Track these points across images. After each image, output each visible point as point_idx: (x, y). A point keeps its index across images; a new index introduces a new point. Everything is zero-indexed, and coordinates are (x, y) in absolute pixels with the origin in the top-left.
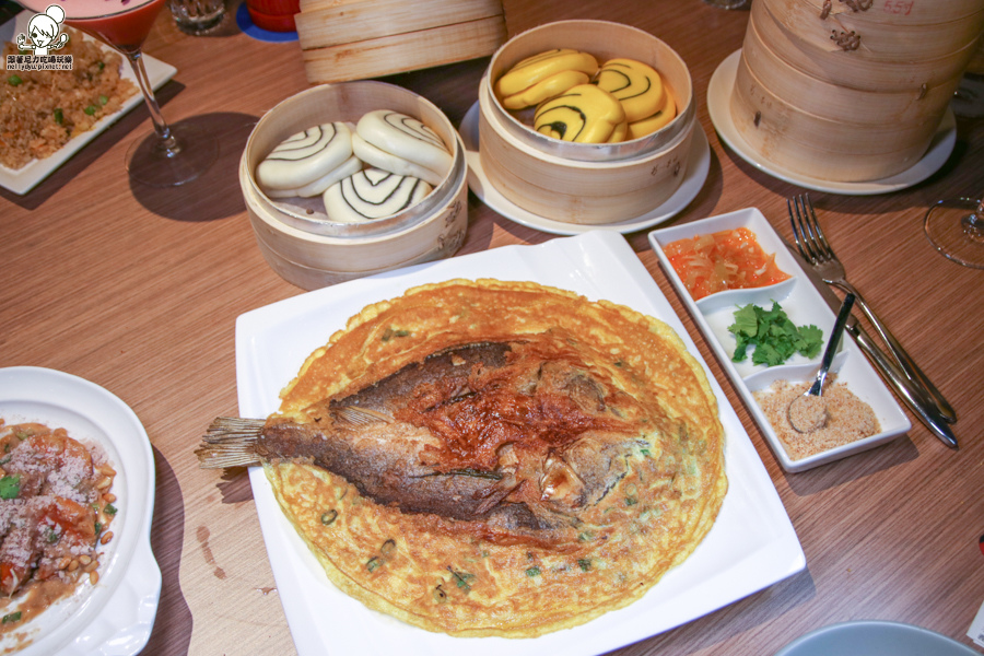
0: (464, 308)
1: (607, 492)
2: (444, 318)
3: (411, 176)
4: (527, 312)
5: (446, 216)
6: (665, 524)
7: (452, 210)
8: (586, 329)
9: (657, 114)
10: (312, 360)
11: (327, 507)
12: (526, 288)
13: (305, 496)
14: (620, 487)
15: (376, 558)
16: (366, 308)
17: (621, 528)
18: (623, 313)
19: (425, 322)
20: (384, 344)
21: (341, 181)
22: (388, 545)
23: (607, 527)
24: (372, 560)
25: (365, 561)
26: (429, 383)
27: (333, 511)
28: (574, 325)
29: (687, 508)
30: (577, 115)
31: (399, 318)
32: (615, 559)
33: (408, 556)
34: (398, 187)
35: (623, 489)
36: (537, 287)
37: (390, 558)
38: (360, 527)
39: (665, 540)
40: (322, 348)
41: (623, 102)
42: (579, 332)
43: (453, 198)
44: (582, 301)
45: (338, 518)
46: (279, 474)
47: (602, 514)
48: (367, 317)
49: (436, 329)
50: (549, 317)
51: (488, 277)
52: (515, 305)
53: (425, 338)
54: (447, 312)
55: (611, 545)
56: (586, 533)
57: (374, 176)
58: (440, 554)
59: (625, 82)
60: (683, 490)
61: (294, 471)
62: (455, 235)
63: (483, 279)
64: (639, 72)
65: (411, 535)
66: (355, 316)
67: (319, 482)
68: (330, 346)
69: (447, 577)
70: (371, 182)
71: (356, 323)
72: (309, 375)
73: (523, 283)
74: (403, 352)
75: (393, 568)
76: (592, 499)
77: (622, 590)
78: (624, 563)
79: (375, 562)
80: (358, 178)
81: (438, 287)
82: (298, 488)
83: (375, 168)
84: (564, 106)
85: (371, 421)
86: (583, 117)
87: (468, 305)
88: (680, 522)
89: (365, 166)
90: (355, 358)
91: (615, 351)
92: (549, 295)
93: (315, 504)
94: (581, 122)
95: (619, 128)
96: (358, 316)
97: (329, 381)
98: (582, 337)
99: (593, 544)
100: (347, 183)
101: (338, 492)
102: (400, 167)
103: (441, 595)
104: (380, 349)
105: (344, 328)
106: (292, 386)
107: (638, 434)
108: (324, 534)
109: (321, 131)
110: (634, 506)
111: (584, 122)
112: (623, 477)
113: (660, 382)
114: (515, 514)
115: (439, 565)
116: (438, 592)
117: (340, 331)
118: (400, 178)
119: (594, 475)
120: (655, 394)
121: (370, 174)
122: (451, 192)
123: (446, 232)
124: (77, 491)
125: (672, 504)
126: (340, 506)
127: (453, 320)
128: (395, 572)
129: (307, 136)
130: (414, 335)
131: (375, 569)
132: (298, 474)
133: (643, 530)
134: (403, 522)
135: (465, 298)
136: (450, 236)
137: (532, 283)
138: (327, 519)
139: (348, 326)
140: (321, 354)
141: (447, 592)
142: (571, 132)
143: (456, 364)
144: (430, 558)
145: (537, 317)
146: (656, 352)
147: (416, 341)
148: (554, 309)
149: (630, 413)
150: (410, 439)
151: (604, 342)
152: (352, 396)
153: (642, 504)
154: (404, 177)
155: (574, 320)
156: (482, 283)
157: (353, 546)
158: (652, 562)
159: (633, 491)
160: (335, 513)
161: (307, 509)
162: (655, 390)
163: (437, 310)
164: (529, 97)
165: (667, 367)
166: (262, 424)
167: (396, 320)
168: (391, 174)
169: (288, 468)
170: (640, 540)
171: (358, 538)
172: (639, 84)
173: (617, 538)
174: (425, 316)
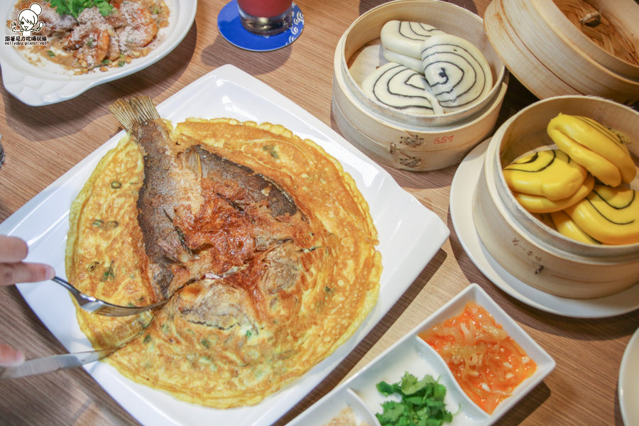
0: (316, 176)
1: (202, 324)
2: (302, 170)
4: (341, 214)
6: (209, 378)
8: (349, 256)
10: (226, 121)
11: (121, 180)
12: (360, 204)
13: (123, 166)
14: (211, 331)
15: (103, 222)
16: (280, 126)
17: (184, 347)
18: (374, 271)
19: (293, 162)
20: (262, 150)
22: (114, 224)
23: (179, 338)
24: (100, 221)
25: (98, 218)
26: (239, 184)
27: (120, 184)
28: (348, 248)
29: (229, 386)
31: (285, 146)
32: (161, 355)
33: (112, 238)
35: (211, 333)
36: (366, 210)
37: (106, 230)
38: (120, 203)
39: (197, 383)
40: (237, 121)
42: (344, 253)
44: (372, 242)
45: (118, 190)
46: (127, 145)
47: (185, 330)
48: (274, 131)
49: (290, 170)
50: (346, 230)
51: (353, 177)
52: (342, 205)
53: (280, 168)
54: (308, 169)
55: (170, 348)
56: (168, 327)
58: (121, 253)
60: (240, 376)
61: (134, 150)
63: (350, 176)
65: (126, 232)
66: (270, 124)
67: (135, 167)
68: (241, 124)
69: (107, 265)
70: (408, 80)
71: (267, 128)
72: (214, 125)
73: (363, 199)
74: (261, 162)
75: (101, 234)
76: (190, 317)
77: (137, 369)
78: (160, 361)
79: (100, 223)
80: (408, 73)
81: (324, 155)
82: (126, 159)
85: (193, 170)
87: (320, 177)
88: (215, 387)
90: (241, 140)
91: (341, 283)
92: (364, 219)
93: (121, 173)
96: (272, 125)
97: (214, 136)
98: (341, 257)
99: (163, 336)
101: (135, 179)
103: (92, 267)
104: (256, 150)
105: (259, 124)
106: (198, 121)
107: (260, 322)
108: (104, 189)
110: (205, 348)
112: (220, 328)
113: (328, 322)
114: (164, 276)
115: (113, 256)
116: (94, 265)
117: (256, 123)
119: (209, 309)
120: (316, 324)
124: (125, 43)
125: (227, 375)
126: (126, 186)
127: (304, 176)
128: (98, 236)
130: (278, 162)
131: (95, 226)
132: (133, 154)
133: (194, 365)
134: (131, 223)
135: (325, 173)
137: (367, 205)
138: (115, 185)
139: (261, 125)
140: (234, 123)
141: (97, 270)
143: (263, 192)
144: (116, 250)
145: (341, 223)
146: (351, 306)
147: (273, 164)
148: (353, 229)
149: (279, 311)
150: (190, 195)
151: (345, 273)
152: (208, 152)
153: (210, 352)
154: (423, 97)
155: (352, 246)
156: (346, 177)
157: (105, 207)
158: (172, 382)
159: (213, 341)
160: (120, 186)
161: (115, 171)
162: (319, 322)
163: (306, 163)
165: (342, 319)
166: (156, 118)
167: (281, 146)
169: (134, 146)
170: (185, 366)
171: (110, 207)
173: (176, 348)
174: (296, 159)
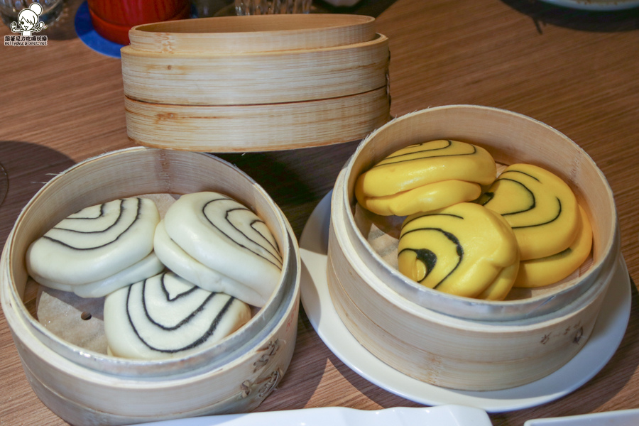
3: (222, 293)
5: (255, 360)
7: (263, 353)
9: (565, 252)
21: (130, 286)
30: (453, 247)
34: (201, 309)
41: (518, 234)
43: (268, 338)
57: (174, 286)
59: (528, 202)
62: (269, 378)
64: (549, 189)
70: (167, 295)
80: (153, 284)
83: (176, 276)
84: (439, 230)
86: (460, 252)
89: (165, 270)
94: (456, 258)
95: (505, 273)
100: (137, 289)
102: (208, 281)
109: (122, 209)
111: (461, 259)
118: (208, 294)
121: (170, 281)
122: (267, 327)
123: (253, 377)
129: (102, 214)
136: (259, 381)
142: (442, 268)
154: (213, 294)
164: (397, 206)
168: (196, 287)
172: (546, 208)
